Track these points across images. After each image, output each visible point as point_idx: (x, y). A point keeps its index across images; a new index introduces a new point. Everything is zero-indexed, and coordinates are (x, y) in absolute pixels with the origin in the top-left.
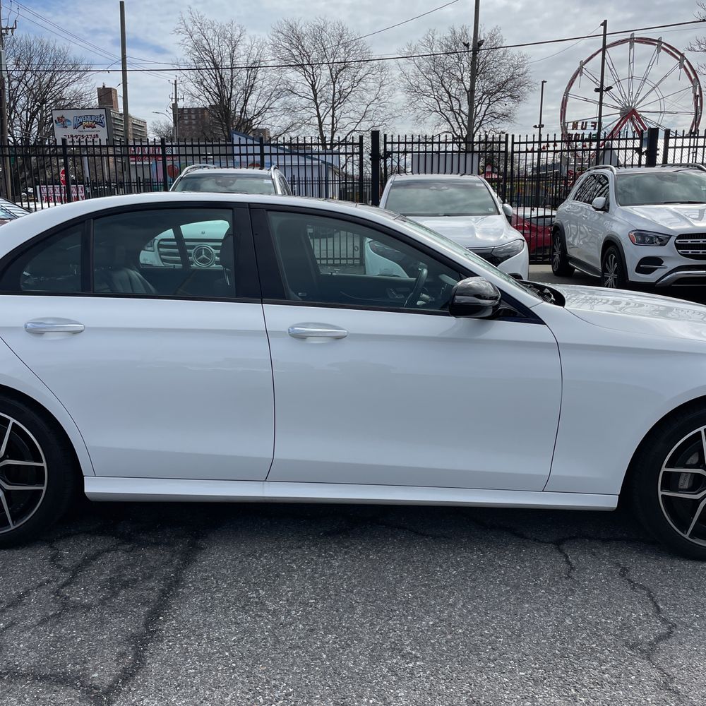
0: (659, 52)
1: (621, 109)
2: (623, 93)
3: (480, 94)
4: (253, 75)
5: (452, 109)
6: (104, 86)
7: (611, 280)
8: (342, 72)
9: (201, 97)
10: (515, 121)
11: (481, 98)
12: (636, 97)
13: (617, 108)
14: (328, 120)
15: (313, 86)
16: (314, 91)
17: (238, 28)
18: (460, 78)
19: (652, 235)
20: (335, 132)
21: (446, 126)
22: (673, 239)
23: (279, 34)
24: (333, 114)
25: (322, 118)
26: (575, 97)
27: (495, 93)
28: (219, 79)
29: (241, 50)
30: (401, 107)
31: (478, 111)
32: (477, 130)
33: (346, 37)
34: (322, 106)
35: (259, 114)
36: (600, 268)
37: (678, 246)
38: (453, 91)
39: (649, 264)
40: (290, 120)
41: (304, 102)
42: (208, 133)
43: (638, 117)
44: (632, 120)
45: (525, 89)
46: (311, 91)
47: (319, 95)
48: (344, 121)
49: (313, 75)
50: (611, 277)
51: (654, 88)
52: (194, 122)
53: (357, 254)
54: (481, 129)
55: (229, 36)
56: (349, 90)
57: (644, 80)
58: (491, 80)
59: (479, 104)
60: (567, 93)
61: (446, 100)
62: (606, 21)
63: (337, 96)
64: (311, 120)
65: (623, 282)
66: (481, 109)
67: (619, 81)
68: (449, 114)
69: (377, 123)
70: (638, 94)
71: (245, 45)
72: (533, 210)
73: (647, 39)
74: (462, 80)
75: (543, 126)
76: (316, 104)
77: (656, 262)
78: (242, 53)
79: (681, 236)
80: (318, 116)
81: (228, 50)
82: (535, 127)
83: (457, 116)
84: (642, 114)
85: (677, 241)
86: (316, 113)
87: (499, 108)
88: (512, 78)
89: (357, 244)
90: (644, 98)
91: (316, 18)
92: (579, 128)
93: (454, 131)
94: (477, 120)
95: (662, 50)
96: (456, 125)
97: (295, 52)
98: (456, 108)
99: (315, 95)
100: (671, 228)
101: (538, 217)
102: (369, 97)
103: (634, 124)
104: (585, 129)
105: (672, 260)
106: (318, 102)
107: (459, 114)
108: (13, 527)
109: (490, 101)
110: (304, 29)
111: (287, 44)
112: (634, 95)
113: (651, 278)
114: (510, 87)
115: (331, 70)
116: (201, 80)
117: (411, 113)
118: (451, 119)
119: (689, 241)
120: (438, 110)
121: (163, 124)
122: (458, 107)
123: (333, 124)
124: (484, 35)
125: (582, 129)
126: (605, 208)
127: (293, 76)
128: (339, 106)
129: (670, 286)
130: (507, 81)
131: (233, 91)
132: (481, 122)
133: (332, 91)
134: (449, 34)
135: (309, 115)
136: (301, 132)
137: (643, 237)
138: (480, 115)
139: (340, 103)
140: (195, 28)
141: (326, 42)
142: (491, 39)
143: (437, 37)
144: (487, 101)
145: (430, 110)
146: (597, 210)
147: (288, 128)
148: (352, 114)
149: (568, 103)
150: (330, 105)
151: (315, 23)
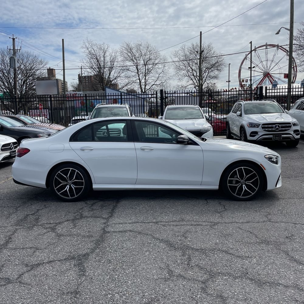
0: (278, 50)
1: (263, 73)
2: (264, 67)
3: (205, 69)
4: (112, 63)
5: (193, 75)
6: (50, 68)
7: (243, 139)
8: (148, 62)
9: (92, 73)
10: (219, 79)
11: (205, 70)
12: (269, 68)
13: (262, 72)
14: (143, 81)
15: (137, 67)
16: (137, 69)
17: (106, 45)
18: (196, 63)
19: (254, 124)
20: (146, 85)
21: (191, 82)
22: (261, 125)
23: (123, 48)
24: (145, 78)
25: (141, 80)
26: (244, 68)
27: (211, 68)
28: (99, 65)
29: (107, 54)
30: (172, 75)
31: (204, 75)
32: (203, 83)
33: (150, 48)
34: (141, 76)
35: (115, 79)
36: (239, 135)
37: (263, 128)
38: (194, 68)
39: (254, 134)
40: (128, 81)
41: (133, 74)
42: (94, 87)
43: (271, 76)
44: (268, 77)
45: (223, 67)
46: (136, 69)
47: (139, 71)
48: (149, 81)
49: (137, 63)
50: (243, 138)
51: (277, 64)
52: (87, 82)
53: (156, 133)
54: (205, 83)
55: (103, 48)
56: (152, 69)
57: (272, 61)
58: (209, 63)
59: (204, 73)
60: (241, 67)
61: (191, 71)
62: (251, 42)
63: (147, 71)
64: (136, 81)
65: (246, 140)
66: (205, 75)
67: (262, 62)
68: (192, 77)
69: (163, 81)
70: (270, 67)
71: (109, 52)
72: (222, 115)
73: (273, 45)
74: (197, 64)
75: (230, 81)
76: (138, 74)
77: (256, 133)
78: (108, 55)
79: (263, 124)
80: (139, 79)
81: (102, 54)
82: (227, 82)
83: (196, 78)
84: (272, 75)
85: (262, 126)
86: (138, 78)
87: (212, 74)
88: (217, 62)
89: (156, 129)
90: (273, 68)
91: (138, 41)
92: (245, 82)
93: (194, 84)
94: (204, 79)
95: (279, 49)
96: (195, 82)
97: (129, 54)
98: (195, 74)
99: (138, 71)
100: (260, 122)
101: (224, 118)
102: (160, 71)
103: (269, 78)
104: (247, 82)
105: (261, 132)
106: (139, 74)
107: (196, 77)
108: (76, 196)
109: (209, 72)
110: (133, 45)
111: (126, 51)
112: (268, 67)
113: (254, 138)
114: (217, 66)
115: (144, 61)
116: (92, 66)
117: (177, 77)
118: (193, 79)
119: (266, 126)
120: (188, 75)
121: (75, 83)
122: (196, 74)
123: (145, 82)
124: (206, 46)
125: (246, 82)
126: (241, 115)
127: (129, 63)
128: (148, 75)
129: (261, 141)
130: (216, 63)
131: (105, 70)
132: (205, 80)
133: (145, 69)
134: (191, 46)
135: (136, 79)
136: (132, 86)
137: (252, 125)
138: (205, 77)
139: (148, 74)
140: (90, 46)
141: (142, 50)
142: (208, 47)
143: (186, 47)
144: (207, 72)
145: (184, 76)
146: (238, 116)
147: (127, 84)
148: (153, 78)
149: (241, 71)
150: (144, 75)
151: (137, 43)
